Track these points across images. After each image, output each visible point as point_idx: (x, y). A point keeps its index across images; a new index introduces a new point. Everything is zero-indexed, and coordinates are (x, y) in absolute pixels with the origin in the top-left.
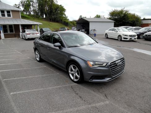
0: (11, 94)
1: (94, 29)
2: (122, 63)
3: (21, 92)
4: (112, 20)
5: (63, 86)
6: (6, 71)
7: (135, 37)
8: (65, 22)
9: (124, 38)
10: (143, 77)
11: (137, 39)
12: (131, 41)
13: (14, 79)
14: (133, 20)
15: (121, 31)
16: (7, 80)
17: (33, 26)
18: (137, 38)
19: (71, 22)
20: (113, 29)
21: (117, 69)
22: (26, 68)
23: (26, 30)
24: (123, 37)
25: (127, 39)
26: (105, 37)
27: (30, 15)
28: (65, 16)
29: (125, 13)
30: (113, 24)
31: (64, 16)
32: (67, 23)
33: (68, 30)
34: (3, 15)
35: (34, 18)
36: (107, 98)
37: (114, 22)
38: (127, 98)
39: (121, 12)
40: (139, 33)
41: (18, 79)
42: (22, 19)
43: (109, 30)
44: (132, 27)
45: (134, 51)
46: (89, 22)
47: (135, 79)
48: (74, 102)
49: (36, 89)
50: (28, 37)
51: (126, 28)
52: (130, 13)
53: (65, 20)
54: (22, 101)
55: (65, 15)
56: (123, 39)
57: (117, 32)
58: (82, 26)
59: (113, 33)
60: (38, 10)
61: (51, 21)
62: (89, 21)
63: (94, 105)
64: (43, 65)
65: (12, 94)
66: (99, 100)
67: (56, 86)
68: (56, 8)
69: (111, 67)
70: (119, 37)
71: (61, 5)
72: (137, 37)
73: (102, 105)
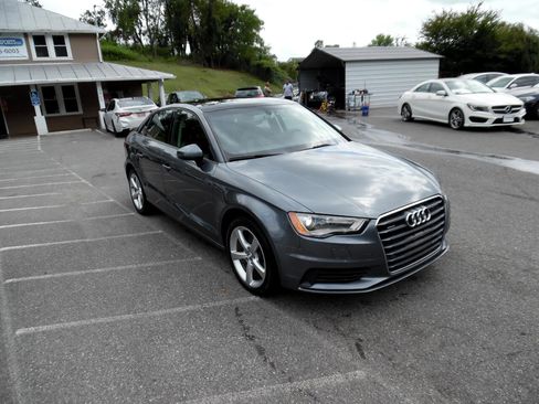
0: (18, 332)
1: (362, 88)
2: (432, 218)
3: (53, 327)
4: (434, 50)
5: (206, 305)
6: (23, 250)
7: (516, 115)
8: (259, 66)
9: (473, 119)
10: (525, 271)
11: (523, 122)
12: (500, 128)
13: (42, 277)
14: (517, 49)
15: (462, 90)
16: (18, 282)
17: (144, 85)
18: (525, 117)
19: (283, 66)
20: (431, 84)
21: (412, 241)
22: (95, 237)
23: (117, 100)
24: (468, 113)
25: (484, 120)
26: (401, 117)
27: (137, 47)
28: (262, 44)
29: (484, 22)
30: (435, 66)
31: (258, 46)
32: (268, 70)
33: (266, 96)
34: (43, 52)
35: (151, 57)
36: (362, 354)
37: (440, 59)
38: (443, 357)
39: (469, 19)
40: (532, 98)
41: (57, 279)
42: (106, 64)
43: (417, 90)
44: (507, 76)
45: (506, 168)
46: (345, 62)
47: (489, 281)
48: (233, 368)
49: (107, 315)
50: (124, 125)
51: (485, 80)
52: (503, 24)
53: (260, 58)
54: (48, 360)
55: (260, 41)
56: (468, 123)
57: (446, 95)
58: (319, 78)
59: (429, 100)
60: (166, 28)
61: (210, 67)
62: (344, 59)
63: (304, 384)
64: (153, 227)
65: (21, 335)
66: (331, 365)
67: (180, 304)
68: (228, 16)
69: (383, 236)
70: (454, 115)
71: (243, 7)
72: (523, 112)
73: (338, 386)
